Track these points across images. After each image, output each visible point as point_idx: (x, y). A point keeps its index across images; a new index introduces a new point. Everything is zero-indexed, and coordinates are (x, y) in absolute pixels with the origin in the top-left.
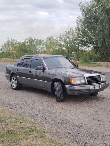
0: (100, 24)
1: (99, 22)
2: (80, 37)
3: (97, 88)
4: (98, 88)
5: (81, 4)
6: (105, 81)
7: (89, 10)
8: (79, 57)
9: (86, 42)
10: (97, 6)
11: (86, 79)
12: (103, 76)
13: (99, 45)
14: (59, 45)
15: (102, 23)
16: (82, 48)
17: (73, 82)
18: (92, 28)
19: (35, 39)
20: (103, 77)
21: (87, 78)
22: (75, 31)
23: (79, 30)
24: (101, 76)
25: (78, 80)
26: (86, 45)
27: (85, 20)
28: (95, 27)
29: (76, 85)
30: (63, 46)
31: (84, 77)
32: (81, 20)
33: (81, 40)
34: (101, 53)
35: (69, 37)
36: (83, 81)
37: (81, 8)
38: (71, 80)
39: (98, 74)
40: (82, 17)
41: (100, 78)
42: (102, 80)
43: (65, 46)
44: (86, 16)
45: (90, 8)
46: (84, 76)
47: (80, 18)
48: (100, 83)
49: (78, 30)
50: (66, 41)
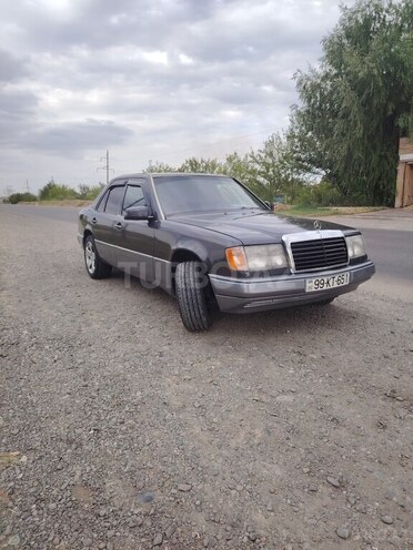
0: (343, 118)
1: (340, 114)
2: (295, 152)
3: (334, 284)
4: (336, 285)
5: (299, 74)
6: (363, 259)
7: (316, 87)
8: (293, 198)
9: (311, 161)
10: (336, 75)
11: (289, 251)
12: (357, 239)
13: (339, 167)
14: (250, 173)
15: (345, 116)
16: (301, 176)
17: (237, 262)
18: (324, 131)
19: (202, 161)
20: (354, 243)
21: (294, 245)
22: (284, 140)
23: (294, 136)
24: (347, 239)
25: (259, 255)
26: (309, 170)
27: (308, 111)
28: (330, 125)
29: (248, 274)
30: (260, 173)
31: (283, 243)
32: (299, 114)
33: (299, 159)
34: (341, 187)
35: (271, 155)
36: (279, 261)
37: (300, 83)
38: (231, 255)
39: (338, 233)
40: (302, 105)
41: (345, 246)
42: (350, 253)
43: (263, 172)
44: (309, 101)
45: (319, 81)
46: (284, 238)
47: (297, 106)
48: (345, 266)
49: (290, 137)
50: (264, 163)
